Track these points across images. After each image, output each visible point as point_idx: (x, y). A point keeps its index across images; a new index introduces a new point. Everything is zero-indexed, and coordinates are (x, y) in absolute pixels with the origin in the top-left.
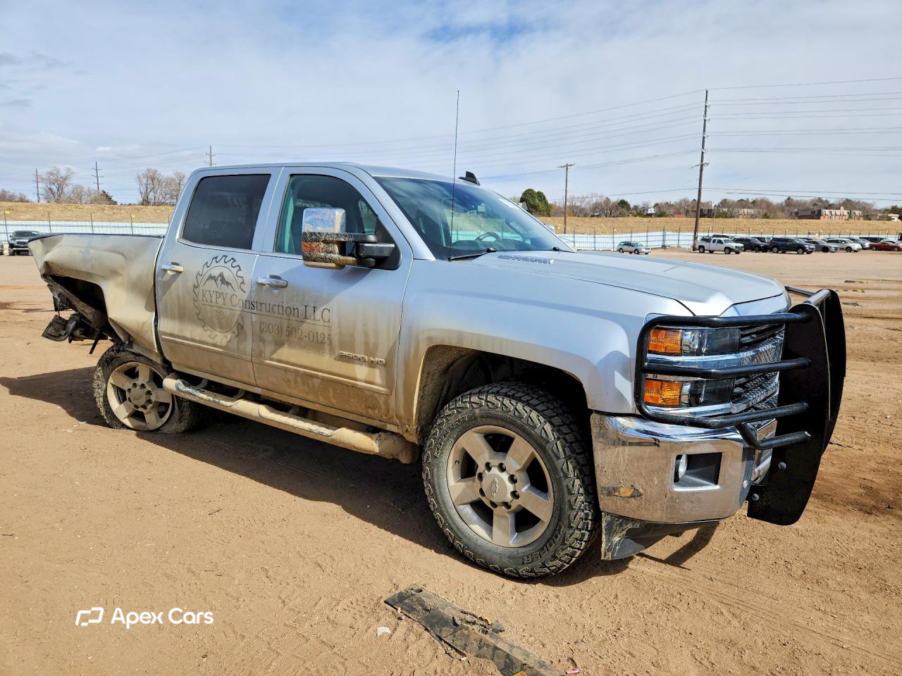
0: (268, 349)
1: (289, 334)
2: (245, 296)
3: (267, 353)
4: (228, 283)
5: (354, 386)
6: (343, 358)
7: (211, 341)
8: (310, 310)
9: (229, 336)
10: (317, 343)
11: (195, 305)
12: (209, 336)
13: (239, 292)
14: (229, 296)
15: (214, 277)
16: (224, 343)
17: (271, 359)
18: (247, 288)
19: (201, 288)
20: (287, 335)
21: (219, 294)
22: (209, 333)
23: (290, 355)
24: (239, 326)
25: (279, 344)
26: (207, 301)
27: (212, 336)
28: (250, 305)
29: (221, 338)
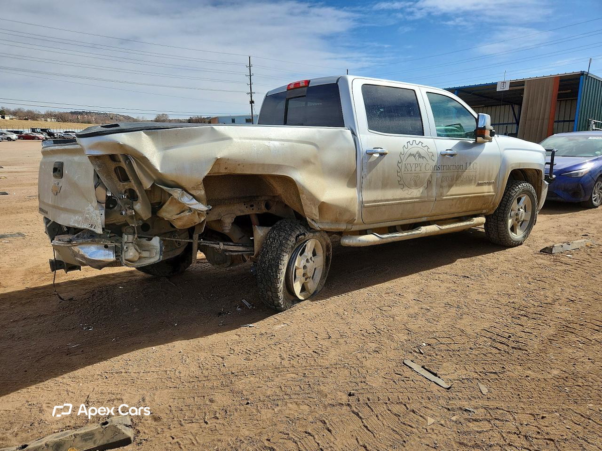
0: (445, 190)
1: (457, 179)
2: (434, 164)
3: (445, 193)
4: (423, 157)
5: (483, 196)
6: (479, 185)
7: (410, 196)
8: (468, 164)
9: (421, 190)
10: (469, 181)
11: (398, 176)
12: (407, 194)
13: (430, 162)
14: (424, 165)
15: (413, 154)
16: (418, 195)
17: (447, 196)
18: (436, 159)
19: (404, 163)
20: (455, 180)
21: (417, 165)
22: (407, 191)
23: (457, 191)
24: (429, 182)
25: (450, 186)
26: (408, 171)
27: (409, 193)
28: (437, 168)
29: (416, 193)
